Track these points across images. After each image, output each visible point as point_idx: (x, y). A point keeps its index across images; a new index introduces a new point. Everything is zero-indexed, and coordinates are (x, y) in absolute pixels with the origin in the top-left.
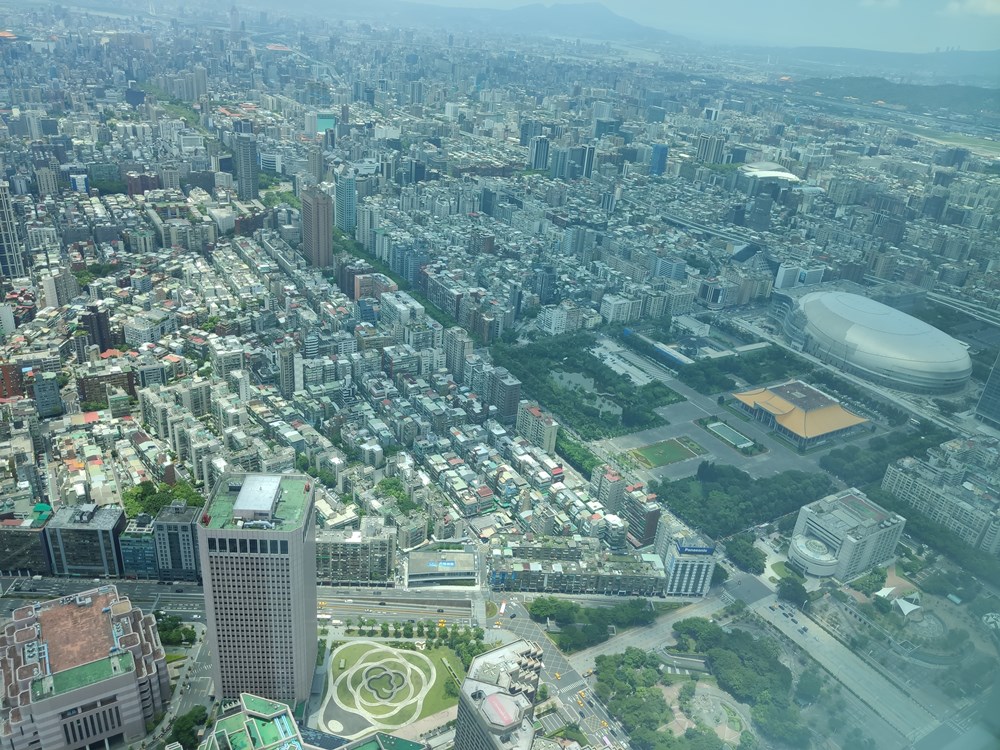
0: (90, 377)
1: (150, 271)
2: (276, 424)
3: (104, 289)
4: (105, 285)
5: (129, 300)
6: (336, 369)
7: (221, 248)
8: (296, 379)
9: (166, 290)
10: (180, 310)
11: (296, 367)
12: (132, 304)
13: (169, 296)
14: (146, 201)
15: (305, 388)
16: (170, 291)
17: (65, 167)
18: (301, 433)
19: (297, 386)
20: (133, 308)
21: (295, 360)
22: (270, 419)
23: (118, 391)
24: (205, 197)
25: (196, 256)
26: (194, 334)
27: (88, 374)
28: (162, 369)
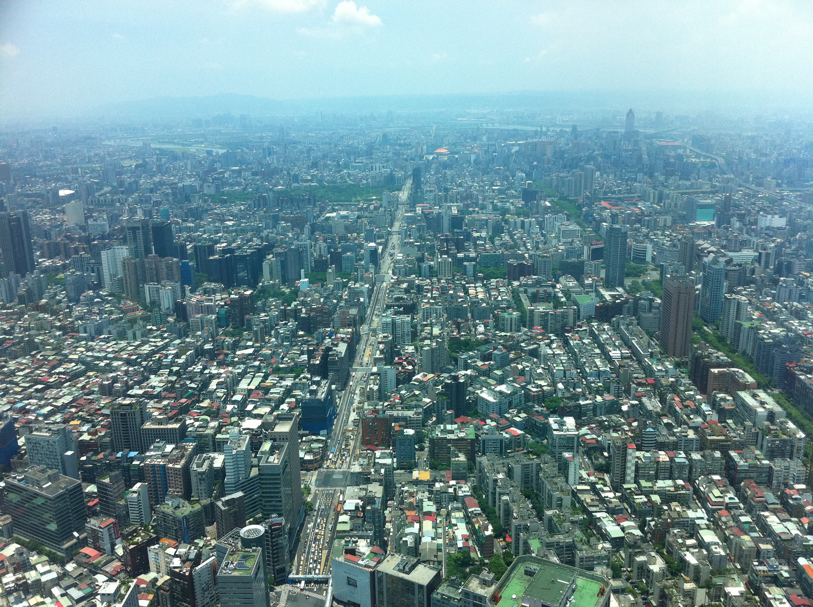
0: (441, 438)
1: (509, 349)
2: (598, 515)
3: (469, 361)
4: (471, 357)
5: (487, 373)
6: (671, 467)
7: (577, 332)
8: (628, 471)
9: (520, 367)
10: (529, 387)
11: (629, 458)
12: (489, 377)
13: (522, 373)
14: (520, 286)
15: (635, 483)
16: (524, 368)
17: (461, 255)
18: (623, 529)
19: (628, 478)
20: (490, 381)
21: (630, 451)
22: (594, 509)
23: (460, 455)
24: (572, 283)
25: (554, 338)
26: (537, 411)
27: (439, 435)
28: (501, 441)
